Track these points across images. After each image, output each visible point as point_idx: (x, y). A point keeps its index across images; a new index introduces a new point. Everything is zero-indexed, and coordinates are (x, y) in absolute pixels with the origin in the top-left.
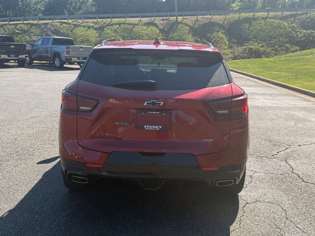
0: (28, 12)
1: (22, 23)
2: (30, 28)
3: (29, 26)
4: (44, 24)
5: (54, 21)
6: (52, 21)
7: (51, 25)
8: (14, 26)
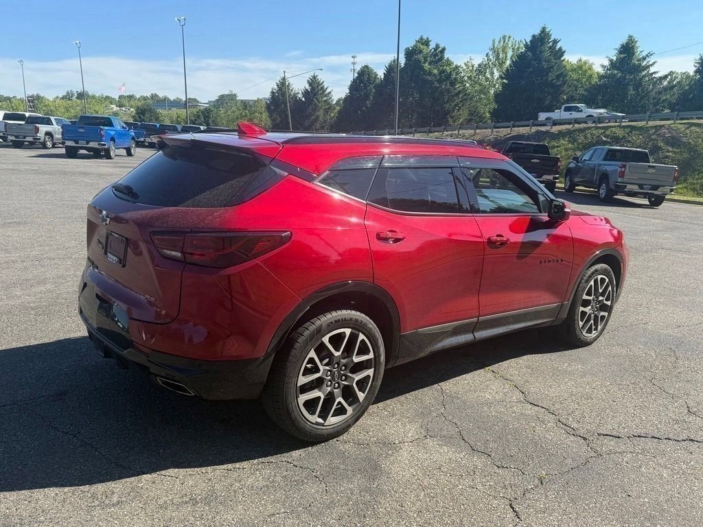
0: (643, 107)
1: (618, 126)
2: (628, 135)
3: (628, 130)
4: (656, 127)
5: (677, 122)
6: (672, 122)
7: (668, 129)
8: (603, 131)
